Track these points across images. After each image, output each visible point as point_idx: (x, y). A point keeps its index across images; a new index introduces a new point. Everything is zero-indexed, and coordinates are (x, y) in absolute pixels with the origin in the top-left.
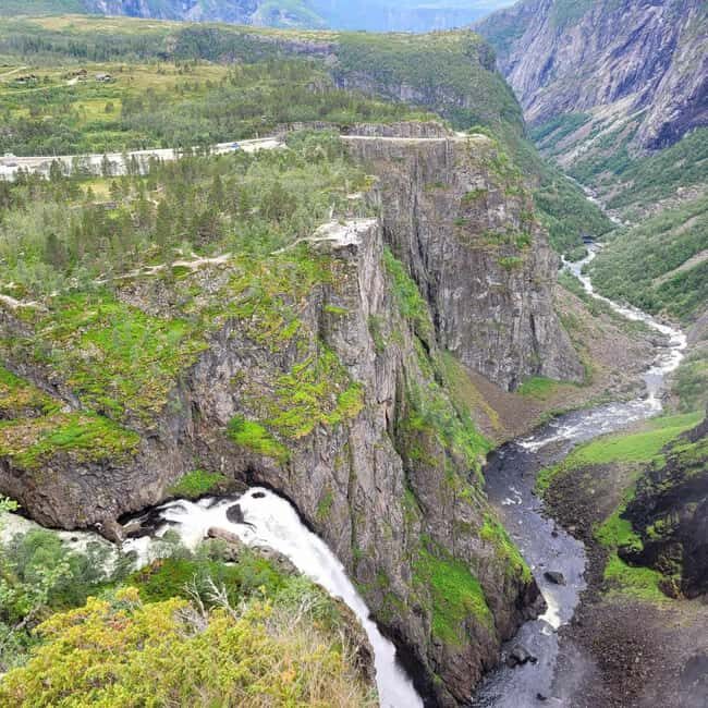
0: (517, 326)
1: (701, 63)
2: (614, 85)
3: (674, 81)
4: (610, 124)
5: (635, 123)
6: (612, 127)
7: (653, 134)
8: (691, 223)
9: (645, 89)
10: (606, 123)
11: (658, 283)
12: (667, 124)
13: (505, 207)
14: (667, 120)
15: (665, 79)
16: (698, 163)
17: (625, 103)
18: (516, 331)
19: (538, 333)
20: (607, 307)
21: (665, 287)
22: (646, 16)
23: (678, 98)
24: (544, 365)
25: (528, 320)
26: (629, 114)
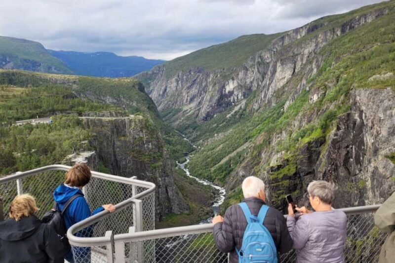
0: (160, 192)
1: (216, 92)
2: (189, 98)
3: (209, 98)
4: (189, 112)
5: (197, 112)
6: (190, 113)
7: (204, 115)
8: (221, 146)
9: (200, 100)
10: (188, 111)
11: (213, 169)
12: (208, 112)
13: (152, 144)
14: (208, 110)
15: (205, 97)
16: (221, 125)
17: (193, 105)
18: (160, 194)
19: (169, 194)
20: (195, 180)
21: (215, 171)
22: (197, 76)
23: (211, 103)
24: (173, 208)
25: (165, 189)
26: (195, 108)
